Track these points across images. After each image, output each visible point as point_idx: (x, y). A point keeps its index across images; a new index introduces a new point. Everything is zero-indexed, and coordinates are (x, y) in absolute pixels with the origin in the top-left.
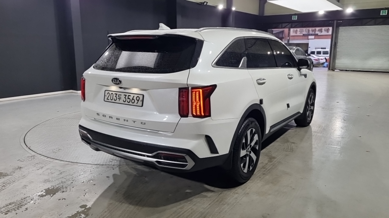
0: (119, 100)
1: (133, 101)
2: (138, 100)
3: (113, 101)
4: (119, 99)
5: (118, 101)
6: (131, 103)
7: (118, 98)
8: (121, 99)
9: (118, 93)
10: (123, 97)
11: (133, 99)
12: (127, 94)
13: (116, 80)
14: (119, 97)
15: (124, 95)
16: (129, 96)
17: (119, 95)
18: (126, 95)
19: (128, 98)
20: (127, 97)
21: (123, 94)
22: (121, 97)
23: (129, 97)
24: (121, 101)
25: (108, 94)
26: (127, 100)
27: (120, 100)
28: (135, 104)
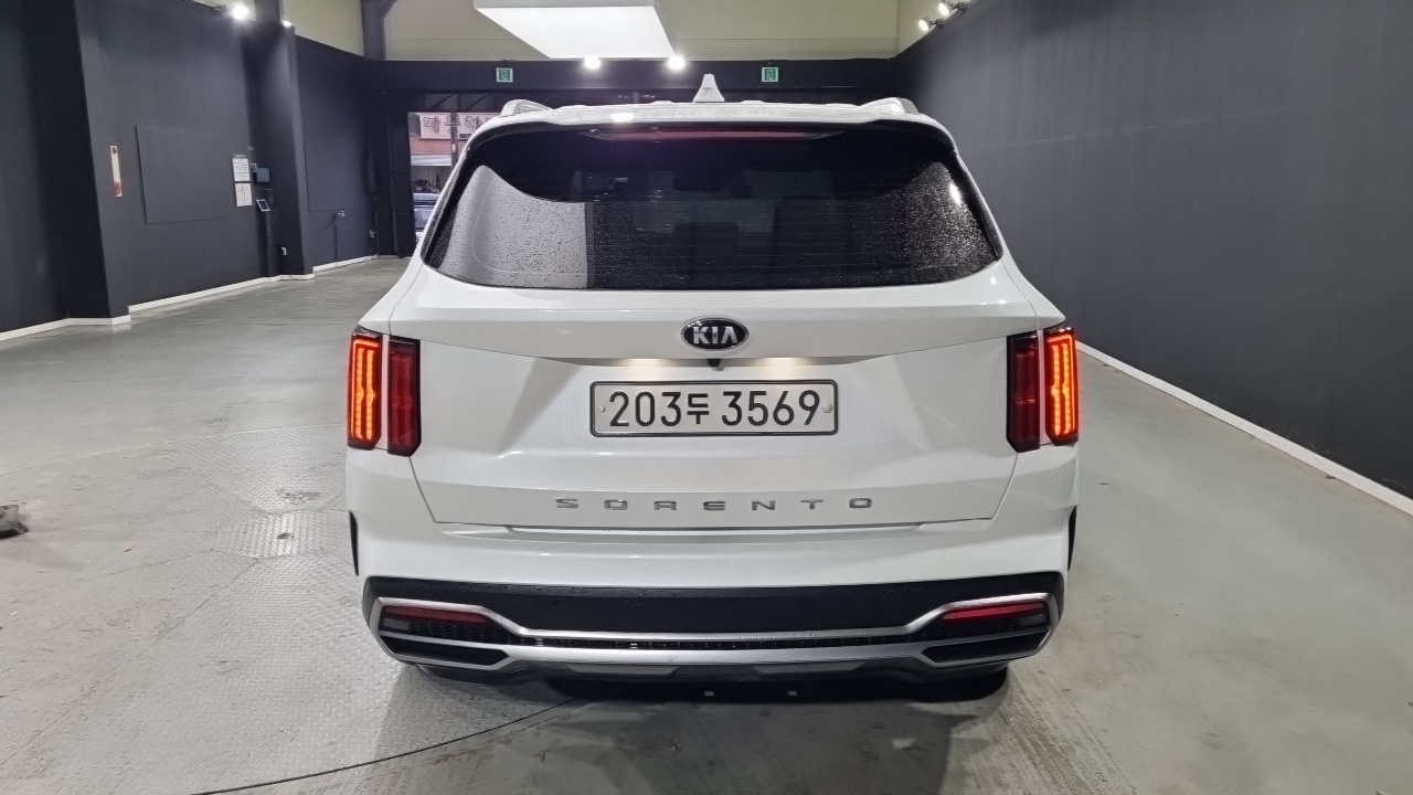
0: (698, 422)
1: (783, 415)
2: (813, 410)
3: (658, 426)
4: (698, 414)
5: (688, 424)
6: (771, 426)
7: (690, 413)
8: (706, 413)
9: (685, 391)
10: (718, 404)
11: (780, 406)
12: (746, 390)
13: (715, 329)
14: (691, 405)
15: (726, 394)
16: (753, 394)
17: (691, 396)
18: (737, 395)
19: (752, 406)
20: (743, 402)
21: (715, 393)
22: (705, 406)
23: (758, 399)
24: (708, 423)
25: (620, 401)
26: (746, 413)
27: (702, 417)
28: (798, 424)
